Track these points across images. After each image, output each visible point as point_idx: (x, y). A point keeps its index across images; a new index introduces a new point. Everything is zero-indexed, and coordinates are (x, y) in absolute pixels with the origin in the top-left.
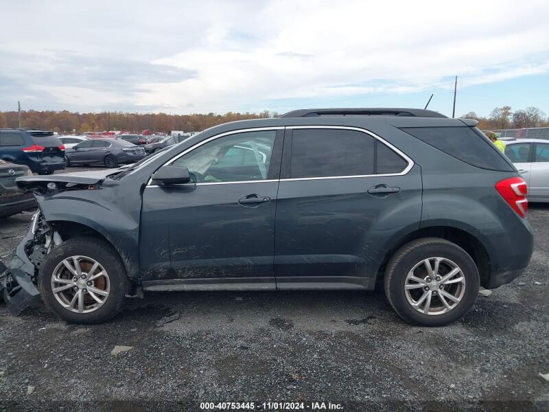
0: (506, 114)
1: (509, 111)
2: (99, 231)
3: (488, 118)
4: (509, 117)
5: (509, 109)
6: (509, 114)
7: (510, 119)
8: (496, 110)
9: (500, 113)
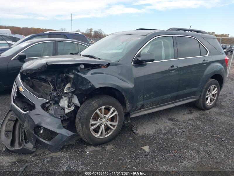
0: (91, 31)
1: (92, 30)
2: (120, 90)
3: (85, 32)
4: (92, 33)
5: (92, 29)
6: (92, 31)
7: (93, 33)
8: (87, 30)
9: (89, 30)
